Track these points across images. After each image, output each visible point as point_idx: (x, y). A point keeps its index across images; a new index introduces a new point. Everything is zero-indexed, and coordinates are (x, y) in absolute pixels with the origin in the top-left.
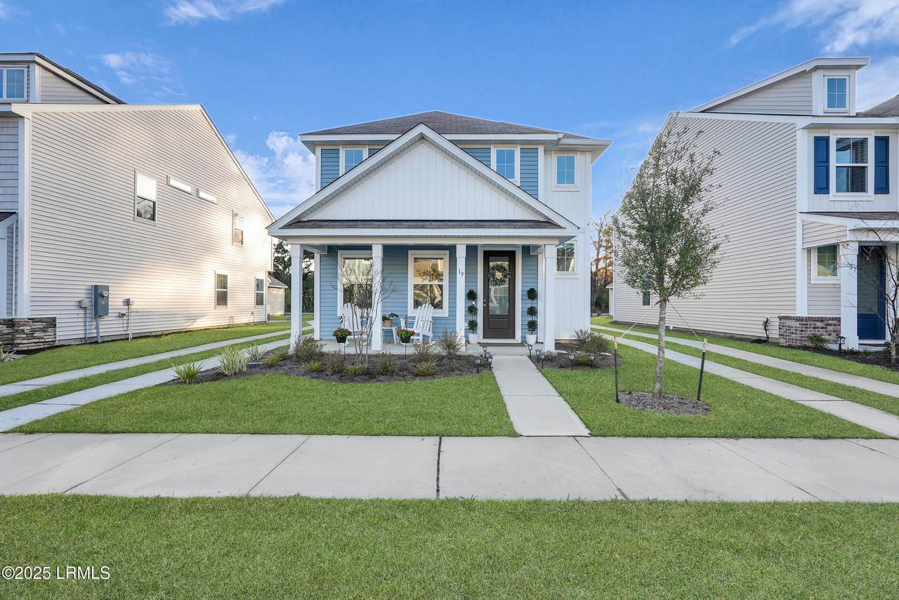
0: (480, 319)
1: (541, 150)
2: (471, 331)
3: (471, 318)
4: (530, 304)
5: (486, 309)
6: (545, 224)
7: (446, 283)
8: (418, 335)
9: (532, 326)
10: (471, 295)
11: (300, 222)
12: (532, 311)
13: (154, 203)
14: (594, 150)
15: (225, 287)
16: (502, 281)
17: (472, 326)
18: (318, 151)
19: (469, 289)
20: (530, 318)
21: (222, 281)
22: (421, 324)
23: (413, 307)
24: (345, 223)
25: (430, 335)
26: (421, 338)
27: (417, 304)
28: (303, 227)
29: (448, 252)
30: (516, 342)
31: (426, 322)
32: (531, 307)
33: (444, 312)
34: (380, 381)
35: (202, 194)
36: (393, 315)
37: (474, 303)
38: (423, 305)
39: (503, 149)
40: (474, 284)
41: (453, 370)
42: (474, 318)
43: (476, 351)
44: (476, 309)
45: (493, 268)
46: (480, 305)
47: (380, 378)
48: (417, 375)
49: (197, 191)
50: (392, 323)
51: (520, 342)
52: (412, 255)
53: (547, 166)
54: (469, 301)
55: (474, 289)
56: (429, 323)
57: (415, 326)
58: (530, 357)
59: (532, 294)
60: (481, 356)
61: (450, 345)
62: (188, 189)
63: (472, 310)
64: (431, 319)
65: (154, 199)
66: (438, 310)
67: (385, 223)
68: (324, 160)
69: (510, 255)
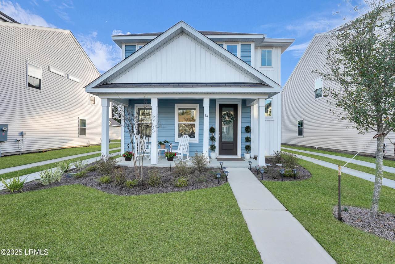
0: (217, 144)
1: (253, 46)
2: (212, 151)
3: (212, 143)
4: (246, 135)
5: (221, 138)
6: (260, 85)
7: (197, 123)
8: (180, 154)
9: (248, 148)
10: (212, 130)
11: (106, 84)
12: (248, 140)
13: (40, 80)
14: (283, 46)
15: (85, 126)
16: (230, 122)
17: (213, 148)
18: (124, 47)
19: (211, 126)
20: (247, 144)
21: (83, 123)
22: (182, 147)
23: (178, 136)
24: (134, 85)
25: (188, 154)
26: (181, 156)
27: (180, 135)
28: (108, 87)
29: (198, 105)
30: (238, 158)
31: (185, 146)
32: (247, 137)
33: (196, 140)
34: (149, 192)
35: (70, 77)
36: (166, 142)
37: (213, 134)
38: (184, 136)
39: (231, 45)
40: (213, 124)
41: (201, 182)
42: (214, 144)
43: (216, 164)
44: (215, 138)
45: (225, 114)
46: (217, 136)
47: (149, 190)
48: (176, 187)
49: (68, 75)
50: (165, 146)
51: (240, 157)
52: (177, 106)
53: (256, 55)
54: (211, 134)
55: (214, 126)
56: (187, 146)
57: (178, 148)
58: (250, 169)
59: (248, 129)
60: (219, 168)
61: (199, 161)
62: (62, 74)
63: (212, 139)
64: (188, 144)
65: (40, 78)
66: (193, 139)
67: (159, 85)
68: (127, 51)
69: (235, 107)
